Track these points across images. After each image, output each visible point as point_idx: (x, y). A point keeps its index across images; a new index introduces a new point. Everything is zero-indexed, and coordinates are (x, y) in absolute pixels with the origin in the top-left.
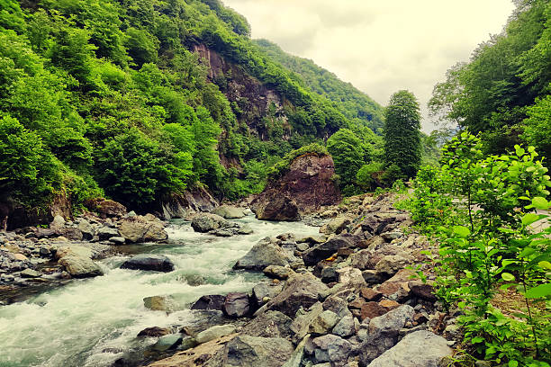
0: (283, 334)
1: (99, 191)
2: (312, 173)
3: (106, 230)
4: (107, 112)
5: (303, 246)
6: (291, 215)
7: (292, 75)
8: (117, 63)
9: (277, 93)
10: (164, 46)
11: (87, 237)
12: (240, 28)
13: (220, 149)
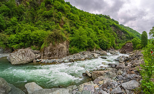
0: (116, 73)
1: (99, 47)
2: (129, 46)
3: (99, 52)
4: (100, 37)
5: (126, 58)
6: (125, 53)
7: (126, 29)
8: (102, 30)
9: (123, 32)
10: (107, 27)
11: (97, 53)
12: (117, 23)
13: (115, 42)
